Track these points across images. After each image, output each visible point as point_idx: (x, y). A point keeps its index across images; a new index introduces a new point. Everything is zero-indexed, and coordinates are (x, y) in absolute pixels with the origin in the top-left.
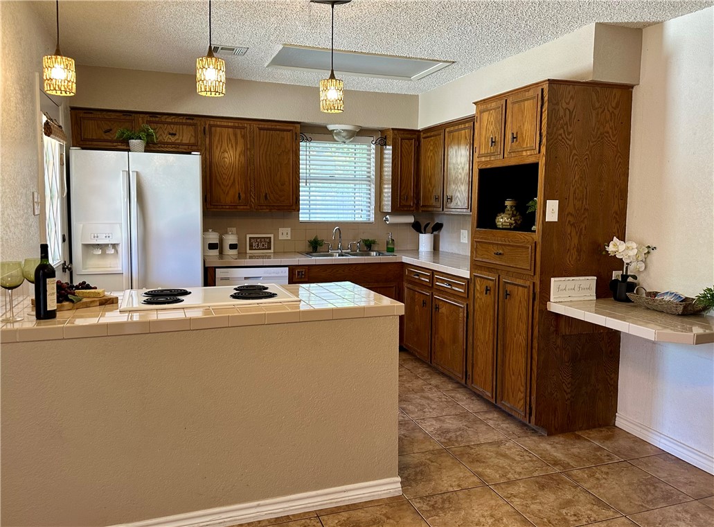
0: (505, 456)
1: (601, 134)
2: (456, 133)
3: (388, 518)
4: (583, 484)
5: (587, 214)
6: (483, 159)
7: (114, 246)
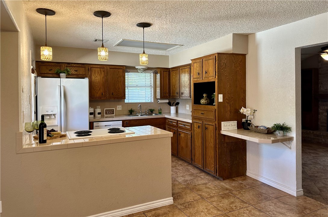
0: (209, 188)
1: (236, 71)
2: (184, 70)
3: (170, 212)
4: (237, 196)
5: (232, 99)
6: (195, 80)
7: (54, 115)
